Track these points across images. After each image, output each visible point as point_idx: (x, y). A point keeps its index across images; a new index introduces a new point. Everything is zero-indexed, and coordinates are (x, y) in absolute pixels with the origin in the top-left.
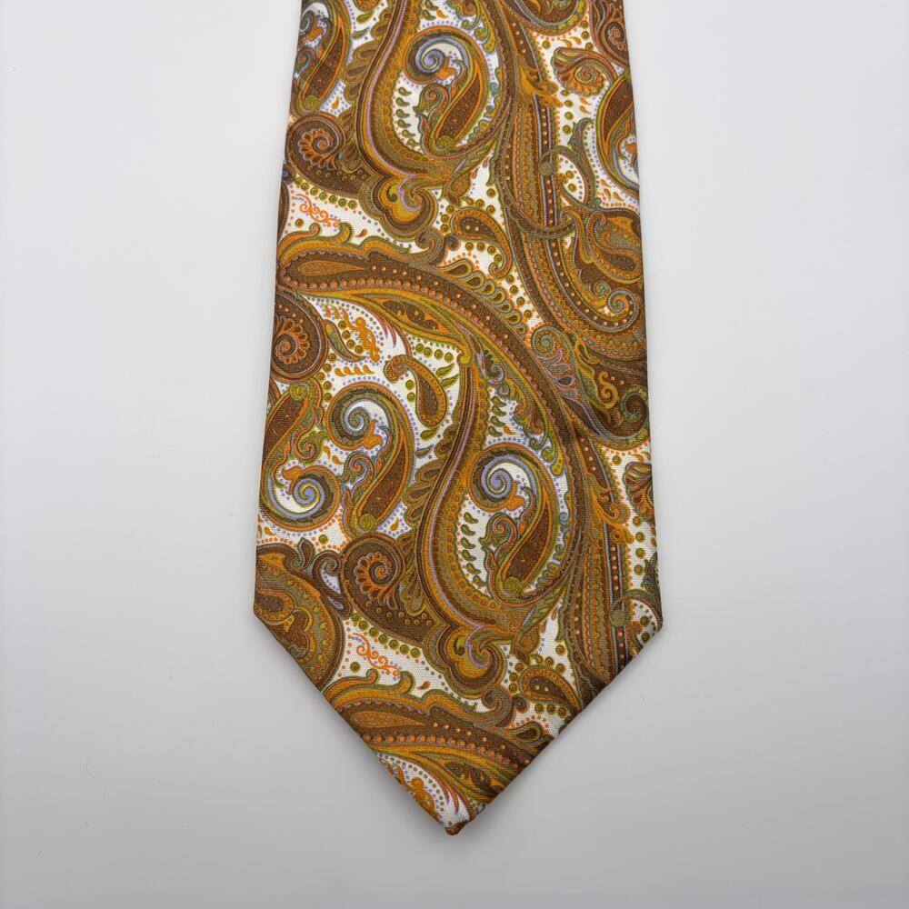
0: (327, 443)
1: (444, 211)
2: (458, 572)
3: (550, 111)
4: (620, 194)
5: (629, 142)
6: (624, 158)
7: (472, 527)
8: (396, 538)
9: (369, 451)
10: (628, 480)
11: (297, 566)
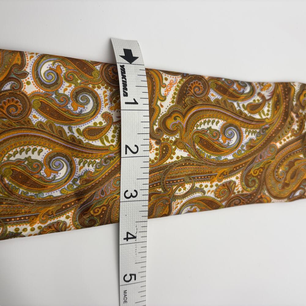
0: (73, 86)
1: (171, 139)
2: (14, 147)
3: (209, 180)
4: (177, 208)
5: (197, 209)
6: (191, 208)
7: (36, 153)
8: (30, 117)
9: (70, 105)
10: (59, 223)
11: (15, 70)
